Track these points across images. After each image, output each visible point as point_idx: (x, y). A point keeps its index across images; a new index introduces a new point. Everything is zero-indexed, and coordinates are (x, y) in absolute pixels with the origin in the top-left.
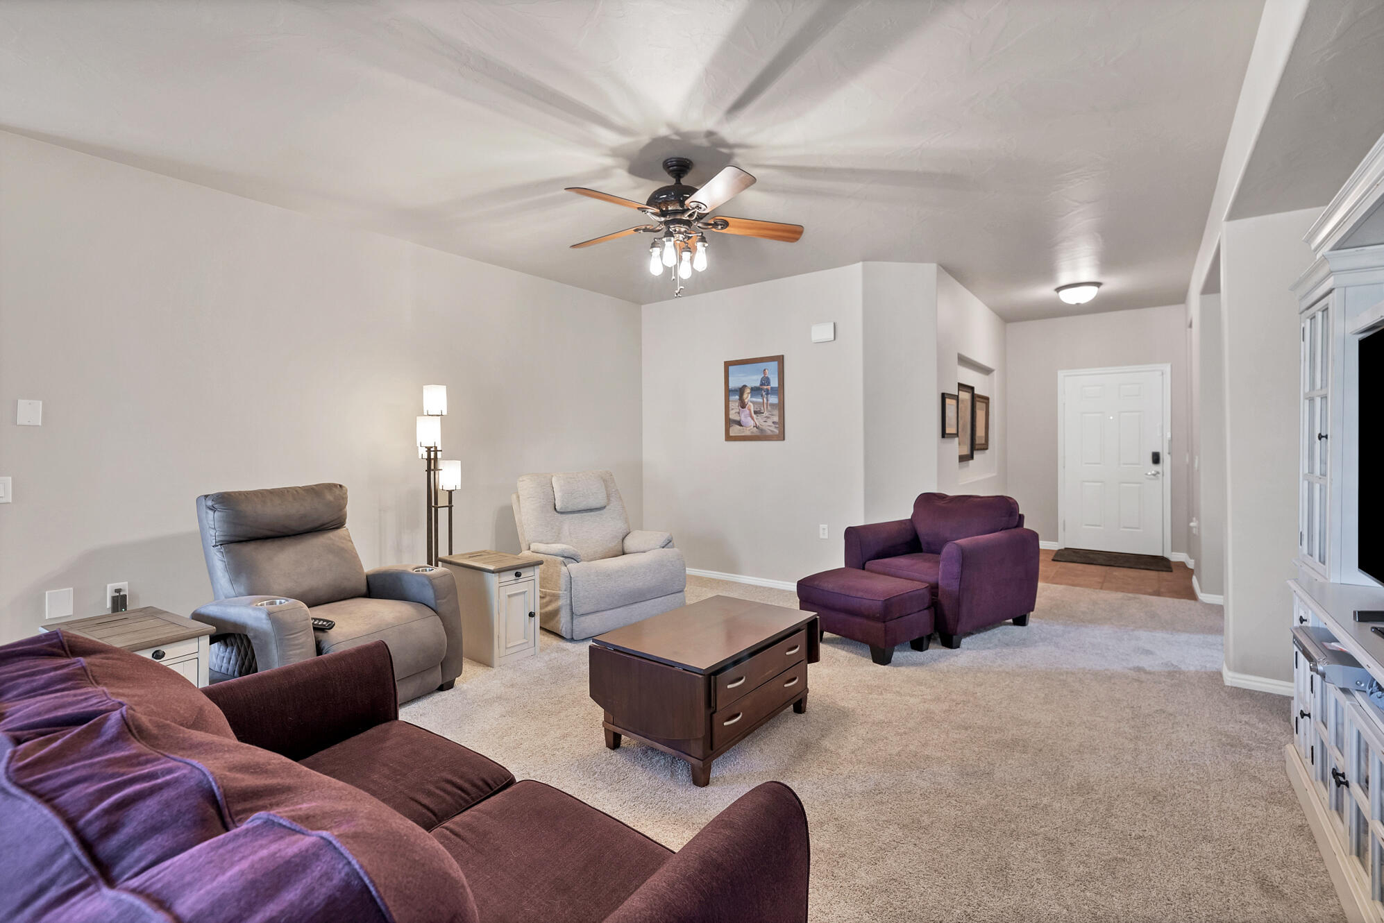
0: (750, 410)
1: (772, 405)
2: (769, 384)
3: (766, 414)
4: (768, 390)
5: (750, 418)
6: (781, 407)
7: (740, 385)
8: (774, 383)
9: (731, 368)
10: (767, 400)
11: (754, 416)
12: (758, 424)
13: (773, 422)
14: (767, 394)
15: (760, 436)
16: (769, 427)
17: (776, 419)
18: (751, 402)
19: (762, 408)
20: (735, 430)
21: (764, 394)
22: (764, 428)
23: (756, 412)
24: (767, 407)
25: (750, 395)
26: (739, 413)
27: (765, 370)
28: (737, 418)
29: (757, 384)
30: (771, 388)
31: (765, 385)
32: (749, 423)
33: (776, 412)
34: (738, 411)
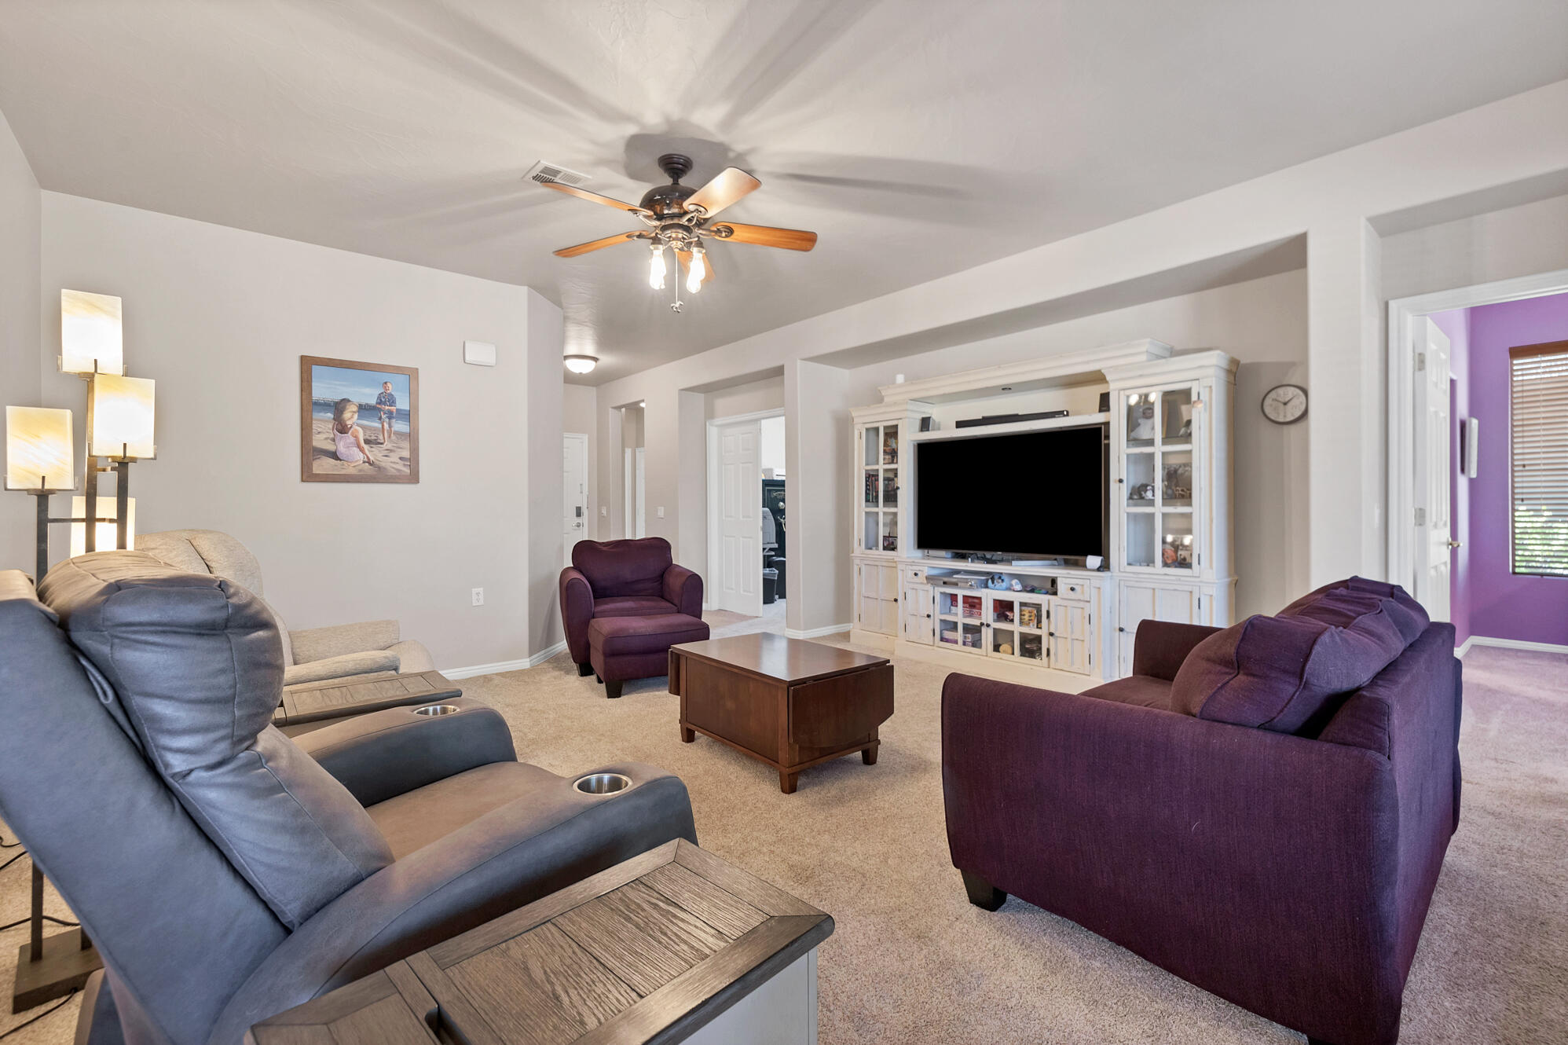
0: (356, 437)
1: (399, 434)
2: (393, 403)
3: (387, 445)
4: (391, 412)
5: (356, 450)
6: (412, 438)
7: (337, 398)
8: (402, 404)
9: (316, 370)
10: (390, 427)
11: (366, 447)
12: (372, 458)
13: (401, 458)
14: (390, 418)
15: (376, 475)
16: (393, 463)
17: (406, 454)
18: (358, 425)
19: (381, 437)
20: (323, 465)
21: (384, 416)
22: (383, 464)
23: (367, 442)
24: (390, 437)
25: (356, 416)
26: (334, 440)
27: (386, 383)
28: (331, 447)
29: (373, 401)
30: (397, 410)
31: (385, 404)
32: (355, 457)
33: (406, 444)
34: (332, 436)
